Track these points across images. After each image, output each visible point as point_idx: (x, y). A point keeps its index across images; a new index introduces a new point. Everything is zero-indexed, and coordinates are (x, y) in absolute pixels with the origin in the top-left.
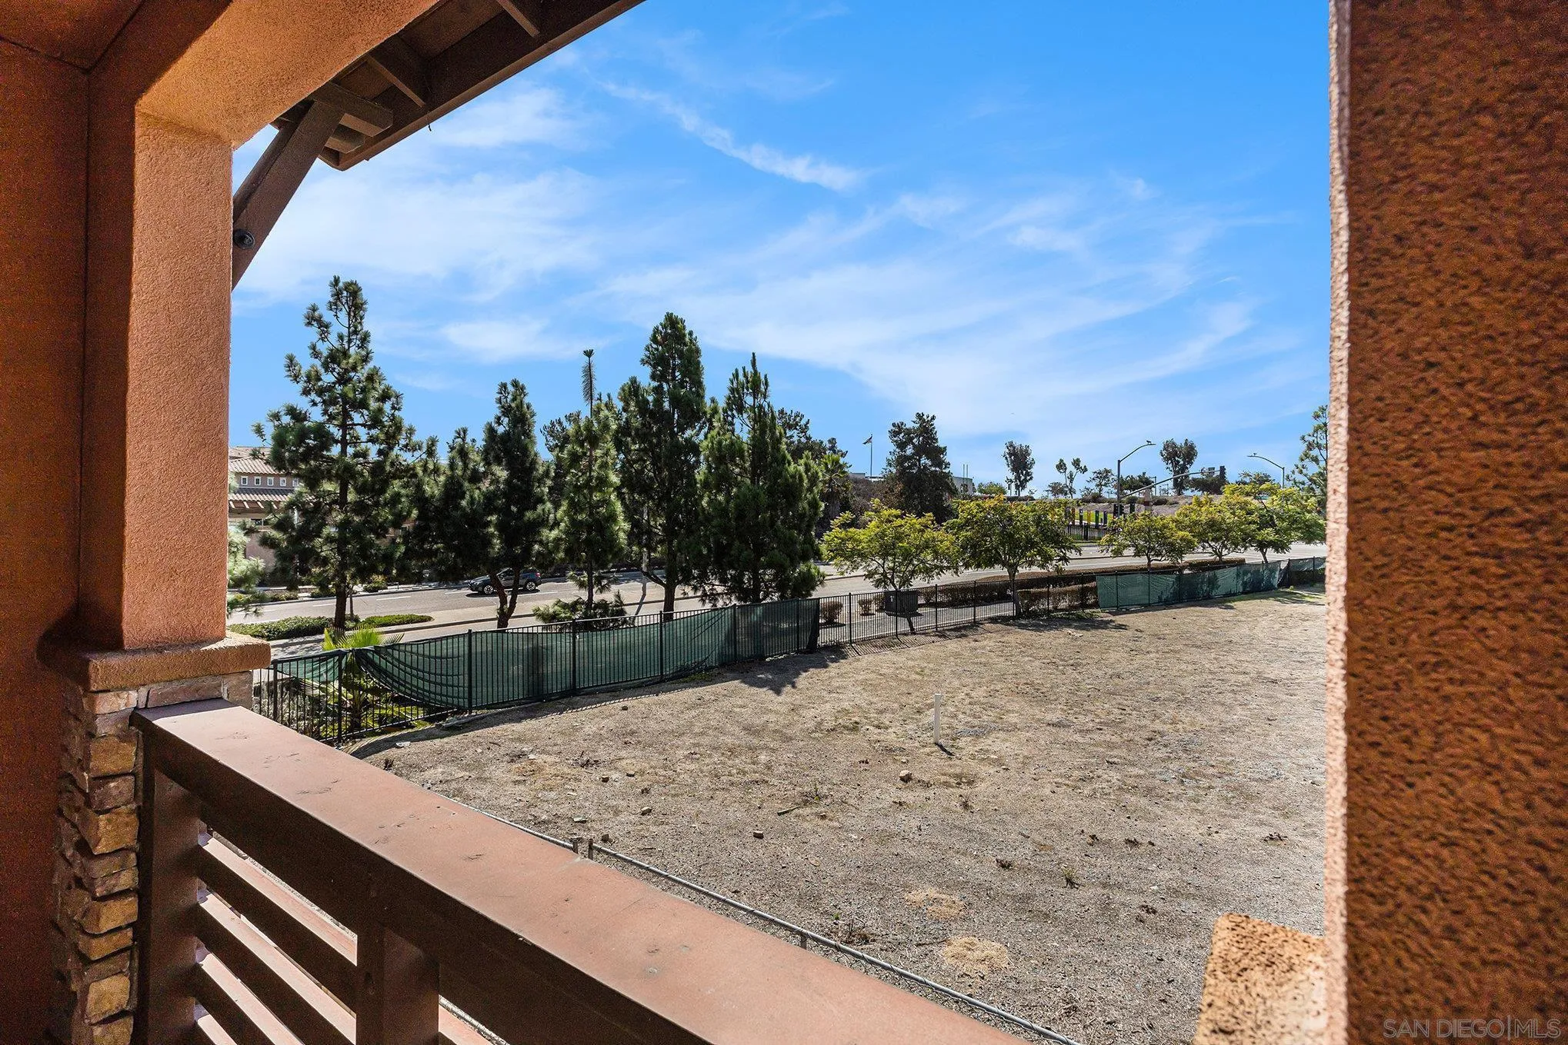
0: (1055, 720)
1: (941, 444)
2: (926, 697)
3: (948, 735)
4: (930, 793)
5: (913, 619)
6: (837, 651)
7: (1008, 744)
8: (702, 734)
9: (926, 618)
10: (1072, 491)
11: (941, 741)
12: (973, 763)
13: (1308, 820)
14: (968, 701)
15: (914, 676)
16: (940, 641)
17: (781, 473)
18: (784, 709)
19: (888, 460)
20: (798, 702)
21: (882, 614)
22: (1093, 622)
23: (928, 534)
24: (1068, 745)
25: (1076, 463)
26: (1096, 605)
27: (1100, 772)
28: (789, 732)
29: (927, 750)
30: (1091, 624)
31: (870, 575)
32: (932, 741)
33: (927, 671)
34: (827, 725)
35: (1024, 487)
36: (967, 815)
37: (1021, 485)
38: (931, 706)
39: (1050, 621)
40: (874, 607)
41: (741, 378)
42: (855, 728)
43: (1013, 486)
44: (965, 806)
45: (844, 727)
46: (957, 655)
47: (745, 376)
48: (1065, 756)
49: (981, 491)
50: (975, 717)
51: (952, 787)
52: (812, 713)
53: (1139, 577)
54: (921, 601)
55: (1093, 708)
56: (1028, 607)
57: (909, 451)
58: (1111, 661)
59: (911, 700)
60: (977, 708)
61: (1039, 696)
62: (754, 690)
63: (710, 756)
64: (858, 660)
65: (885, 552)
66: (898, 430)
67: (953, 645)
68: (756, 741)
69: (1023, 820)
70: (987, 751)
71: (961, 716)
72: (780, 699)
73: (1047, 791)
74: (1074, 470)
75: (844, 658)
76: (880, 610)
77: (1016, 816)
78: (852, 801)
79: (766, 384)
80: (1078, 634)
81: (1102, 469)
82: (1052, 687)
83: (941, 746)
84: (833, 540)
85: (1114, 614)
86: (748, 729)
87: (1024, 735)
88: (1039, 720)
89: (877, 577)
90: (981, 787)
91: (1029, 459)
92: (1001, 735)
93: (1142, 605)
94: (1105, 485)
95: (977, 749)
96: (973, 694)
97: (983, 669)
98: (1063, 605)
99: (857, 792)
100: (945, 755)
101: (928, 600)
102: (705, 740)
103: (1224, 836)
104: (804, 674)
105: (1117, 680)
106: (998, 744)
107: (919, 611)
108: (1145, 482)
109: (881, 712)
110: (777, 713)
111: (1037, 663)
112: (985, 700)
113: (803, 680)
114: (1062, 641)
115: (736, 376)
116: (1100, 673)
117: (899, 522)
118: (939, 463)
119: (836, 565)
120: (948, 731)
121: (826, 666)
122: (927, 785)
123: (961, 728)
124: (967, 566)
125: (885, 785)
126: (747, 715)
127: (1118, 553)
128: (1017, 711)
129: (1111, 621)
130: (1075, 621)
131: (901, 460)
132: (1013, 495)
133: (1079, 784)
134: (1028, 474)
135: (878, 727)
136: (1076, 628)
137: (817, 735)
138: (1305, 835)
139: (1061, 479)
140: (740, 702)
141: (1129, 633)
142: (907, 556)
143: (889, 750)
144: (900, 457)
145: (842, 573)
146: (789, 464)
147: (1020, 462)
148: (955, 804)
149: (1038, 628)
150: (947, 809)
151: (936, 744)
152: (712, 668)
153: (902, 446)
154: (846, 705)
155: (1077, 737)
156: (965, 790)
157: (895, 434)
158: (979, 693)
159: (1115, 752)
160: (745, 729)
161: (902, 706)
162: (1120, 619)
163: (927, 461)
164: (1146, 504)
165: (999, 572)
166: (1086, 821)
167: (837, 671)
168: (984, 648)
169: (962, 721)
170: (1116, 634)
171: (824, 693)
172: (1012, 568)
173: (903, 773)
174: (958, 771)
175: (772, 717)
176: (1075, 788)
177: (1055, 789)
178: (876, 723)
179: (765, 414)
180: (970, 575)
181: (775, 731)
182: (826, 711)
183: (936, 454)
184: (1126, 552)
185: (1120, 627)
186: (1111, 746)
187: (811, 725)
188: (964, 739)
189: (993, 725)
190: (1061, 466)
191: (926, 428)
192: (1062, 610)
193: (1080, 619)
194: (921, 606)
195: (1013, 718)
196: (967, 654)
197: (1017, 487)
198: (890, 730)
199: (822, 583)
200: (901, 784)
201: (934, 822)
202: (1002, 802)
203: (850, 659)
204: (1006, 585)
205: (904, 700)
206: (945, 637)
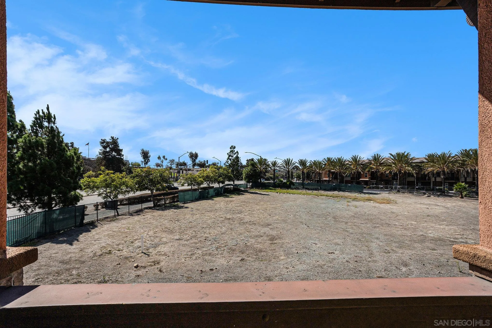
0: (178, 238)
1: (120, 148)
2: (133, 237)
3: (145, 249)
4: (147, 270)
5: (118, 210)
6: (92, 225)
7: (166, 248)
8: (39, 269)
9: (123, 209)
10: (162, 166)
11: (144, 251)
12: (157, 256)
13: (247, 253)
14: (148, 236)
15: (126, 230)
16: (131, 217)
17: (64, 155)
18: (77, 251)
19: (99, 152)
20: (82, 247)
21: (104, 209)
22: (179, 206)
23: (124, 180)
24: (184, 245)
25: (164, 157)
26: (177, 201)
27: (196, 251)
28: (82, 259)
29: (140, 255)
30: (178, 207)
31: (99, 195)
32: (141, 252)
33: (130, 228)
34: (98, 254)
35: (147, 164)
36: (162, 274)
37: (146, 163)
38: (136, 240)
39: (165, 207)
40: (100, 207)
41: (41, 114)
42: (110, 252)
43: (143, 163)
44: (160, 271)
45: (106, 253)
46: (139, 221)
47: (43, 113)
48: (184, 249)
49: (132, 165)
50: (152, 241)
51: (153, 266)
52: (90, 250)
53: (190, 192)
54: (119, 204)
55: (187, 233)
56: (157, 203)
57: (108, 149)
58: (188, 218)
59: (128, 239)
60: (152, 238)
61: (171, 232)
62: (59, 245)
63: (47, 278)
64: (103, 227)
65: (107, 186)
66: (103, 142)
67: (136, 218)
68: (68, 266)
69: (180, 271)
70: (160, 252)
71: (147, 242)
72: (74, 246)
73: (183, 260)
74: (163, 159)
75: (96, 227)
76: (103, 208)
77: (177, 270)
78: (120, 280)
79: (55, 118)
80: (175, 211)
81: (172, 159)
82: (173, 228)
83: (144, 253)
84: (85, 182)
85: (184, 204)
86: (62, 262)
87: (170, 244)
88: (173, 239)
89: (103, 195)
90: (162, 264)
91: (149, 155)
92: (163, 246)
93: (190, 201)
94: (173, 164)
95: (156, 251)
96: (149, 234)
97: (149, 225)
98: (167, 202)
99: (120, 276)
100: (147, 256)
101: (121, 203)
102: (41, 272)
103: (232, 262)
104: (81, 236)
105: (191, 224)
106: (163, 249)
107: (118, 207)
108: (184, 164)
109: (118, 245)
110: (74, 253)
111: (166, 221)
112: (154, 235)
113: (82, 237)
114: (171, 213)
115: (38, 112)
116: (186, 222)
117: (112, 175)
118: (120, 155)
119: (86, 191)
120: (145, 248)
121: (90, 231)
122: (145, 267)
123: (149, 246)
124: (137, 190)
125: (129, 271)
126: (59, 256)
127: (183, 185)
128: (165, 237)
129: (184, 206)
130: (173, 207)
131: (104, 153)
132: (143, 166)
133: (191, 256)
134: (148, 160)
135: (119, 251)
136: (174, 209)
137: (95, 258)
138: (248, 257)
139: (159, 162)
140: (54, 252)
141: (190, 209)
142: (116, 188)
143: (126, 258)
144: (104, 151)
145: (88, 195)
146: (67, 151)
147: (146, 155)
148: (157, 271)
149: (163, 210)
150: (155, 274)
151: (142, 252)
152: (34, 239)
153: (105, 147)
154: (103, 244)
155: (186, 242)
156: (157, 266)
157: (102, 143)
158: (151, 233)
159: (198, 245)
160: (60, 262)
161: (125, 242)
162: (186, 205)
163: (115, 154)
164: (186, 170)
165: (148, 192)
166: (197, 267)
167: (95, 232)
168: (147, 218)
169: (148, 243)
170: (186, 210)
171: (93, 242)
172: (152, 191)
173: (135, 265)
174: (153, 260)
175: (73, 255)
176: (191, 258)
177: (186, 259)
178: (117, 249)
179: (55, 131)
180: (138, 193)
181: (76, 260)
182: (96, 248)
183: (119, 151)
184: (185, 185)
185: (186, 208)
186: (196, 243)
187: (91, 255)
188: (151, 249)
189: (159, 243)
190: (159, 158)
191: (115, 142)
192: (167, 204)
193: (174, 206)
194: (119, 205)
195: (164, 240)
196: (142, 220)
197: (145, 164)
198: (123, 251)
199: (82, 199)
200: (135, 269)
201: (152, 279)
202: (171, 267)
203: (99, 227)
204: (150, 196)
205: (125, 239)
206: (132, 215)
